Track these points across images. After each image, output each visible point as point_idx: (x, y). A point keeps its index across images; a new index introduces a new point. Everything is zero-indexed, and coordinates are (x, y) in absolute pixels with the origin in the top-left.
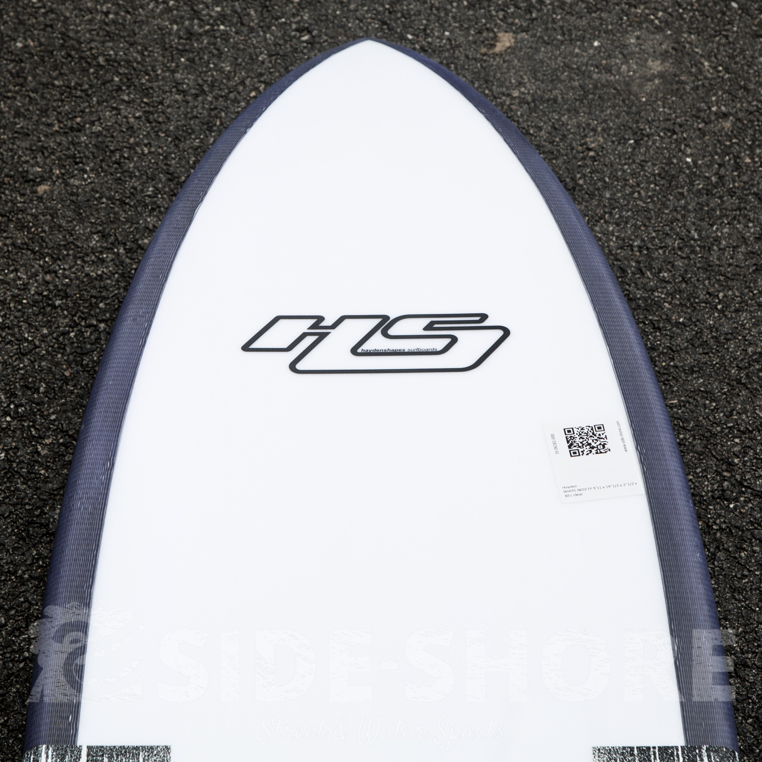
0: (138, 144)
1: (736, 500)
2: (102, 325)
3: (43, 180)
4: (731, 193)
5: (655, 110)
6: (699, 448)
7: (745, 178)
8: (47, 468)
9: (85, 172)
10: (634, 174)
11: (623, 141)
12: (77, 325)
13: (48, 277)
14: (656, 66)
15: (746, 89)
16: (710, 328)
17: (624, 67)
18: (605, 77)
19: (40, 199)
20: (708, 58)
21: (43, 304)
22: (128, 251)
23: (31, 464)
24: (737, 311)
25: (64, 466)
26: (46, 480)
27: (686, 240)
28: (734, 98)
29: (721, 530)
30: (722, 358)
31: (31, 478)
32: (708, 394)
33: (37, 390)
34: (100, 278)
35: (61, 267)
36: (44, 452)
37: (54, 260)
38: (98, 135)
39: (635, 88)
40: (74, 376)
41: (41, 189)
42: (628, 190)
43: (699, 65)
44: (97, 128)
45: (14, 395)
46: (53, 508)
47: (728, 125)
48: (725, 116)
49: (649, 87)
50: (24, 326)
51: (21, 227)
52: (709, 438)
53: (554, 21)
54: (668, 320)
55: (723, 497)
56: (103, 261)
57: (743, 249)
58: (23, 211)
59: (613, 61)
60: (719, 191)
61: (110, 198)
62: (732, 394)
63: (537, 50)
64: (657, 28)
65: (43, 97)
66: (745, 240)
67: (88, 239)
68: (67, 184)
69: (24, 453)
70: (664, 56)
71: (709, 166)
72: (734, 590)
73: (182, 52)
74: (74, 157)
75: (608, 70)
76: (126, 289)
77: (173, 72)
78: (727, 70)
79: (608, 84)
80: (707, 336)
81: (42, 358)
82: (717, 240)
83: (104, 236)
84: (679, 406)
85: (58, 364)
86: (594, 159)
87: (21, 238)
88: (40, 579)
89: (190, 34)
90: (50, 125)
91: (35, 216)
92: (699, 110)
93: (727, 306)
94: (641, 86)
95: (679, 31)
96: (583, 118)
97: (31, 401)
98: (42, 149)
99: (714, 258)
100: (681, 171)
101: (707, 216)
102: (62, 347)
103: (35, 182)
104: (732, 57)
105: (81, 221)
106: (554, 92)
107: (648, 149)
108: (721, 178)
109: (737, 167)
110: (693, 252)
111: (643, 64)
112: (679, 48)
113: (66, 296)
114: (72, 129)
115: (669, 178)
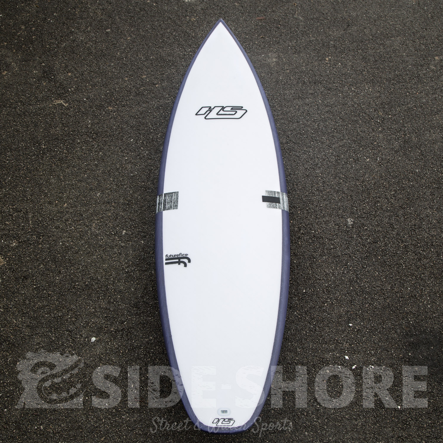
0: (175, 77)
1: (290, 143)
2: (169, 112)
3: (157, 84)
4: (289, 85)
5: (274, 68)
6: (283, 134)
7: (291, 82)
8: (160, 140)
9: (165, 82)
10: (270, 81)
11: (268, 75)
12: (164, 112)
13: (159, 103)
14: (274, 60)
15: (292, 64)
16: (285, 111)
17: (268, 60)
18: (265, 62)
19: (156, 88)
20: (285, 58)
21: (158, 108)
22: (174, 97)
23: (157, 139)
24: (290, 107)
25: (163, 139)
26: (160, 142)
27: (280, 94)
28: (289, 66)
29: (287, 149)
30: (287, 116)
31: (157, 141)
32: (284, 123)
33: (157, 125)
34: (168, 103)
35: (161, 101)
36: (159, 136)
37: (160, 100)
38: (167, 75)
39: (270, 64)
40: (164, 122)
41: (157, 86)
42: (269, 84)
43: (282, 59)
44: (167, 74)
45: (153, 126)
46: (161, 147)
47: (288, 71)
48: (288, 69)
49: (273, 64)
50: (154, 112)
51: (153, 93)
52: (284, 132)
53: (255, 51)
54: (277, 109)
55: (287, 143)
56: (169, 100)
57: (291, 95)
58: (153, 90)
59: (266, 59)
60: (287, 84)
61: (170, 87)
62: (289, 123)
63: (252, 57)
64: (275, 52)
65: (156, 68)
66: (291, 94)
67: (166, 95)
68: (161, 85)
69: (155, 137)
70: (276, 58)
71: (285, 79)
72: (289, 160)
73: (183, 58)
74: (163, 79)
75: (265, 61)
76: (173, 105)
77: (181, 62)
78: (288, 60)
79: (265, 63)
80: (284, 112)
81: (158, 119)
82: (286, 94)
83: (169, 95)
84: (279, 126)
85: (161, 120)
86: (263, 78)
87: (153, 95)
88: (159, 160)
89: (184, 55)
90: (158, 73)
91: (156, 91)
92: (283, 68)
93: (288, 107)
94: (272, 64)
95: (279, 53)
96: (261, 70)
97: (156, 127)
98: (157, 78)
99: (286, 97)
100: (279, 80)
101: (284, 89)
102: (162, 116)
103: (155, 84)
104: (289, 58)
105: (164, 92)
106: (255, 65)
107: (273, 76)
108: (287, 82)
109: (290, 79)
110: (282, 96)
111: (272, 59)
112: (279, 56)
113: (162, 106)
114: (162, 74)
115: (277, 82)
